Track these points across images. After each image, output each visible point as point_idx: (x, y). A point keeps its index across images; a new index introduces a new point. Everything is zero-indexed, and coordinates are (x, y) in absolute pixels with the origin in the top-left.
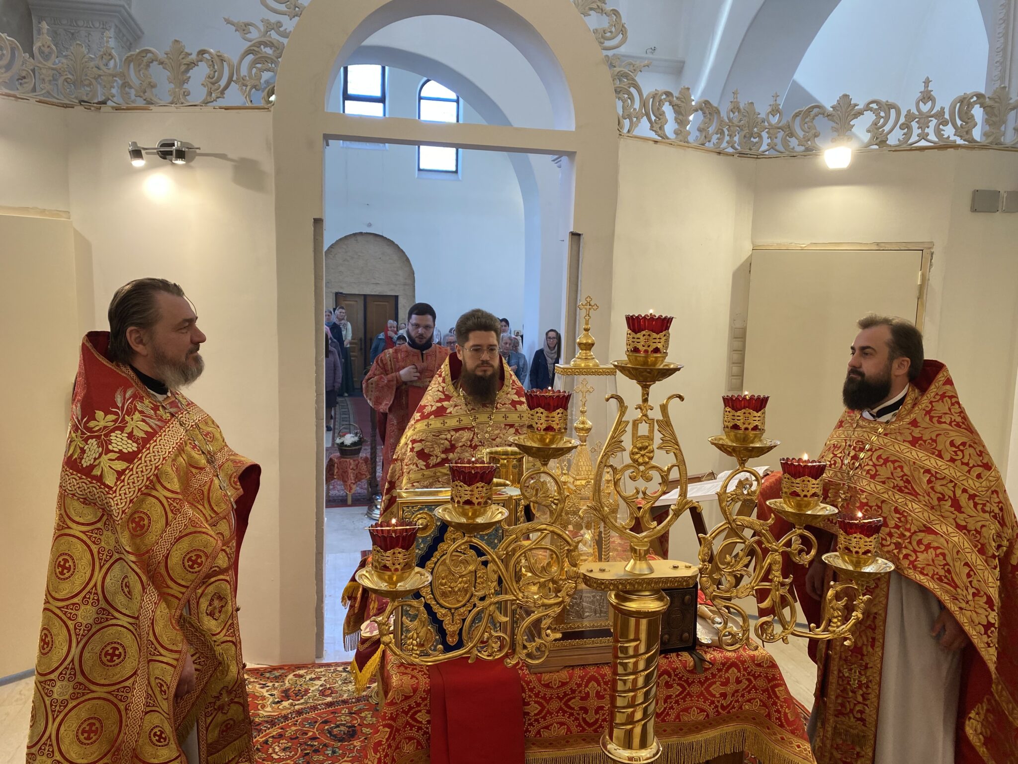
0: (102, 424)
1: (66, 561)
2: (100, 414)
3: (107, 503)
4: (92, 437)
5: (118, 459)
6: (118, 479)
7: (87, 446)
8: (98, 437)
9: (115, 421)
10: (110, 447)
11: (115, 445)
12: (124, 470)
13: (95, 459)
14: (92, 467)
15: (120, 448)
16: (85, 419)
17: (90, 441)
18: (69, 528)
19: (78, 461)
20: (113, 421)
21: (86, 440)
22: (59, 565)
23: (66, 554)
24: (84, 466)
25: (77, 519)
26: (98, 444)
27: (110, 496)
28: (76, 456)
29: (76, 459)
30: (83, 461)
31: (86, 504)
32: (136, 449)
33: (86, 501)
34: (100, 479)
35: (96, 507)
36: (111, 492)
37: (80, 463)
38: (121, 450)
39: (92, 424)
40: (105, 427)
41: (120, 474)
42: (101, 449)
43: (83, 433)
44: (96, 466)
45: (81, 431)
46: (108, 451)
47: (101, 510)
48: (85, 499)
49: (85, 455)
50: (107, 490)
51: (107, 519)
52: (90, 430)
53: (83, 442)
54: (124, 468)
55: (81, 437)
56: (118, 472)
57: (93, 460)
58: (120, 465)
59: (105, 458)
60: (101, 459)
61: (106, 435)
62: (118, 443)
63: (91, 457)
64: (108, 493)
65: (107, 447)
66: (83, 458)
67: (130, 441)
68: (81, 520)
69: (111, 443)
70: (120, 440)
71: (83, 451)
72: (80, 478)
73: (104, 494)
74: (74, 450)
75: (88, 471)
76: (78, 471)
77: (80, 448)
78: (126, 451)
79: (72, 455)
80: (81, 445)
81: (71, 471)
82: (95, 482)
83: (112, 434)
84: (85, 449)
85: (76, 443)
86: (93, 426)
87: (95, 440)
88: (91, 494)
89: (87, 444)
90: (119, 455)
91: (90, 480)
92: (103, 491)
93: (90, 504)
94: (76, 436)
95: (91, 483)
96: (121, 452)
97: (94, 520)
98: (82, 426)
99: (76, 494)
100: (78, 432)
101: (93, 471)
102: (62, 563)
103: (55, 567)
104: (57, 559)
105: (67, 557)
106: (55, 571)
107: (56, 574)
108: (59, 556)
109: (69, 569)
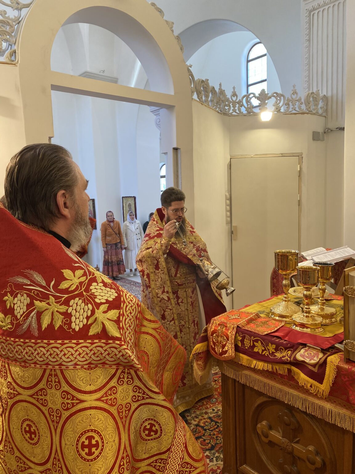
0: (76, 281)
1: (90, 438)
2: (67, 273)
3: (123, 355)
4: (74, 297)
5: (109, 309)
6: (119, 328)
7: (71, 308)
8: (80, 295)
9: (85, 274)
10: (97, 300)
11: (100, 297)
12: (119, 318)
13: (88, 318)
14: (87, 328)
15: (106, 298)
16: (53, 283)
17: (72, 302)
18: (82, 401)
19: (66, 327)
20: (83, 276)
21: (66, 303)
22: (83, 446)
23: (88, 431)
24: (77, 329)
25: (88, 388)
26: (84, 301)
27: (125, 347)
28: (58, 324)
29: (61, 327)
30: (73, 325)
31: (92, 369)
32: (116, 295)
33: (91, 366)
34: (104, 334)
35: (107, 366)
36: (123, 343)
37: (70, 327)
38: (107, 300)
39: (64, 285)
40: (81, 283)
41: (117, 322)
42: (90, 306)
43: (56, 298)
44: (91, 324)
45: (53, 296)
46: (98, 305)
47: (114, 367)
48: (90, 363)
49: (73, 319)
50: (118, 342)
51: (122, 372)
52: (66, 291)
53: (63, 307)
54: (118, 315)
55: (56, 302)
56: (115, 321)
57: (85, 321)
58: (113, 314)
59: (99, 313)
60: (96, 315)
61: (87, 290)
62: (102, 294)
63: (81, 317)
64: (121, 345)
65: (94, 301)
66: (71, 322)
67: (108, 289)
68: (92, 388)
69: (95, 297)
70: (101, 291)
71: (67, 315)
72: (77, 344)
73: (116, 348)
74: (52, 319)
75: (83, 333)
76: (70, 338)
77: (62, 314)
78: (110, 299)
79: (51, 326)
80: (61, 311)
81: (60, 341)
82: (97, 341)
83: (91, 288)
84: (69, 312)
85: (51, 310)
86: (67, 287)
87: (77, 299)
88: (96, 355)
89: (69, 306)
90: (108, 305)
91: (90, 341)
92: (114, 345)
93: (96, 366)
94: (48, 304)
95: (92, 344)
96: (107, 301)
97: (105, 381)
98: (52, 290)
99: (78, 363)
100: (48, 299)
101: (91, 330)
102: (87, 443)
103: (78, 451)
104: (78, 441)
105: (90, 434)
106: (80, 455)
107: (82, 458)
108: (79, 437)
109: (97, 446)
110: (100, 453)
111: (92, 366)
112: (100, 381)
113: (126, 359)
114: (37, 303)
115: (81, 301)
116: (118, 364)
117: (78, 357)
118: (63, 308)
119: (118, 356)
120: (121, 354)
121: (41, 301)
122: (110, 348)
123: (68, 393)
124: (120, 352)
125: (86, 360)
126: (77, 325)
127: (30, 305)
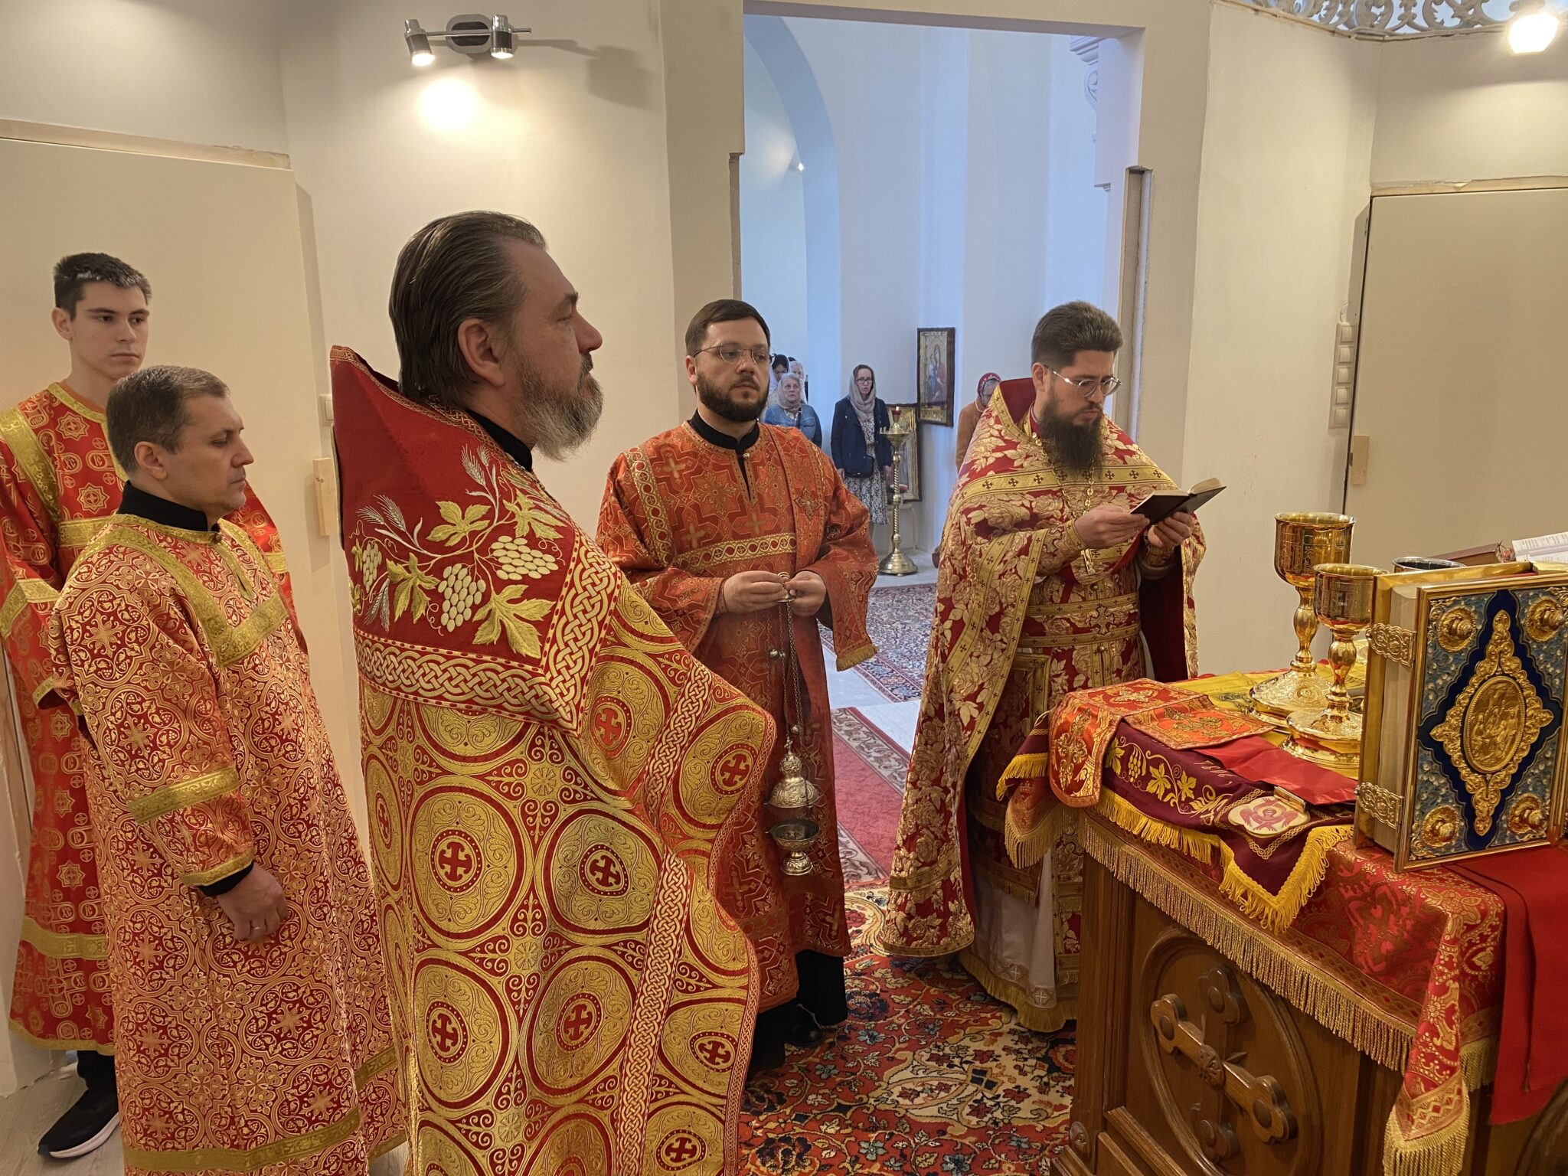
0: (464, 528)
1: (456, 847)
2: (449, 509)
3: (537, 696)
4: (452, 562)
5: (527, 595)
6: (543, 640)
7: (444, 583)
8: (467, 559)
9: (489, 516)
10: (501, 574)
11: (510, 569)
12: (548, 618)
13: (475, 608)
14: (471, 627)
15: (524, 571)
16: (419, 526)
17: (447, 572)
18: (446, 772)
19: (431, 621)
21: (438, 571)
22: (443, 860)
23: (454, 832)
24: (451, 628)
25: (460, 750)
26: (471, 573)
27: (542, 679)
28: (420, 612)
29: (423, 618)
30: (444, 619)
31: (474, 713)
32: (555, 567)
33: (471, 707)
34: (503, 647)
35: (505, 714)
36: (540, 671)
37: (438, 622)
38: (525, 576)
39: (439, 534)
40: (473, 534)
41: (543, 626)
42: (482, 584)
43: (422, 558)
44: (480, 622)
45: (415, 552)
46: (501, 585)
47: (520, 718)
48: (470, 701)
49: (446, 605)
50: (529, 668)
51: (539, 733)
52: (440, 547)
53: (430, 578)
54: (546, 612)
55: (421, 568)
56: (536, 624)
57: (468, 613)
58: (536, 608)
59: (498, 601)
60: (492, 605)
61: (484, 550)
62: (515, 562)
63: (461, 605)
64: (534, 675)
65: (494, 574)
66: (441, 612)
67: (536, 553)
68: (471, 751)
69: (500, 565)
70: (517, 555)
71: (437, 597)
72: (448, 658)
73: (524, 680)
74: (411, 601)
75: (462, 639)
76: (437, 644)
77: (428, 592)
78: (535, 575)
79: (408, 613)
80: (427, 586)
81: (418, 647)
82: (488, 658)
83: (494, 546)
84: (440, 590)
85: (411, 584)
86: (444, 538)
87: (459, 566)
88: (484, 687)
89: (442, 579)
90: (525, 587)
91: (474, 656)
92: (520, 672)
93: (484, 711)
94: (407, 568)
95: (478, 662)
96: (526, 579)
97: (501, 744)
98: (416, 542)
99: (447, 696)
100: (408, 558)
101: (478, 634)
102: (449, 854)
103: (434, 867)
104: (435, 847)
105: (456, 839)
106: (436, 874)
107: (439, 880)
108: (438, 840)
109: (467, 864)
110: (473, 881)
111: (475, 707)
112: (488, 741)
113: (543, 704)
114: (390, 564)
115: (465, 571)
116: (527, 713)
117: (446, 684)
118: (430, 583)
119: (528, 696)
120: (533, 692)
121: (396, 562)
122: (513, 676)
123: (425, 752)
124: (531, 688)
125: (463, 693)
126: (451, 621)
127: (382, 568)
